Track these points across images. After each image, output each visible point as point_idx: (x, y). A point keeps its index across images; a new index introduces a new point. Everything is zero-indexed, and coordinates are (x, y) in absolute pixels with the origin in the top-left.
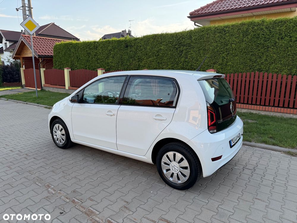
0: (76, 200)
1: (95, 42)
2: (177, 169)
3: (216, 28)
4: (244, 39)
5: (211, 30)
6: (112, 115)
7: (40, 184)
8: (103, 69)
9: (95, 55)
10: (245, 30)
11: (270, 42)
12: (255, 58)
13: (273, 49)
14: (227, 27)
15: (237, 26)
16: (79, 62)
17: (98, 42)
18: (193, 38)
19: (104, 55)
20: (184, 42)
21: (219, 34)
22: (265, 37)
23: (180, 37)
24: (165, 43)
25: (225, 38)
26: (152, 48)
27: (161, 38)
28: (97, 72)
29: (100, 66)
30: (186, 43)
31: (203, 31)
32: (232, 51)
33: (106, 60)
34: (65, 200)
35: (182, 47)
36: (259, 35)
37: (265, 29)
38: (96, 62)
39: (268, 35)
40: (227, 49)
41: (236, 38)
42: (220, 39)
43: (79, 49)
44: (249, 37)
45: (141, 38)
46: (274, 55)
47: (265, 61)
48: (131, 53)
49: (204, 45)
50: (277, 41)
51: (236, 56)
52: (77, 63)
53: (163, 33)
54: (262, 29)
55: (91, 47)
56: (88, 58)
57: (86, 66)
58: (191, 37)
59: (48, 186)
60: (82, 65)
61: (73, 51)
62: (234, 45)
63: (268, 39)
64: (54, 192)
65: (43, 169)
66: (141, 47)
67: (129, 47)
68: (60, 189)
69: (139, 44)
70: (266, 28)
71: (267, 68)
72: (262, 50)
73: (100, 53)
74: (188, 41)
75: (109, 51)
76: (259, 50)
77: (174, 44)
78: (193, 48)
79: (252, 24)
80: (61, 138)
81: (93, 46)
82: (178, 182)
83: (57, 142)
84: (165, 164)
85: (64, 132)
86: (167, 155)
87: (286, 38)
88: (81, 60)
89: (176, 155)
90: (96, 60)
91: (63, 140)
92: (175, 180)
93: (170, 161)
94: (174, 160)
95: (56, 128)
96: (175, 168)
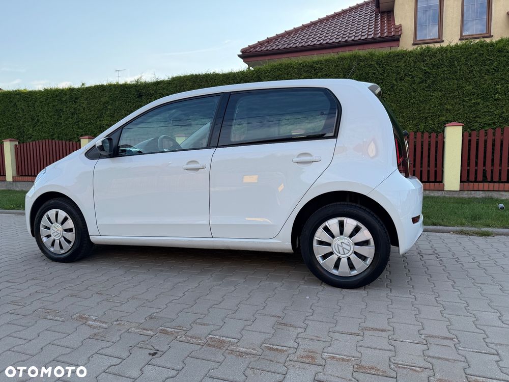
0: (169, 330)
1: (71, 90)
2: (348, 248)
3: (300, 64)
5: (293, 68)
6: (198, 169)
7: (59, 318)
8: (91, 137)
9: (72, 114)
10: (346, 67)
11: (385, 84)
13: (389, 95)
14: (317, 62)
15: (334, 61)
16: (37, 128)
17: (80, 89)
19: (92, 113)
22: (377, 78)
28: (78, 143)
29: (83, 133)
31: (279, 70)
33: (97, 121)
34: (142, 333)
36: (367, 74)
37: (375, 66)
38: (75, 126)
39: (381, 74)
43: (37, 104)
45: (168, 81)
50: (394, 82)
52: (31, 130)
53: (209, 72)
54: (371, 66)
55: (64, 99)
56: (58, 119)
57: (52, 135)
59: (82, 317)
60: (45, 133)
61: (23, 108)
64: (104, 325)
65: (45, 295)
67: (144, 98)
68: (115, 319)
69: (165, 91)
70: (378, 64)
73: (84, 109)
75: (104, 104)
79: (355, 58)
80: (63, 238)
81: (68, 96)
82: (350, 274)
83: (52, 249)
84: (320, 245)
85: (70, 224)
86: (326, 226)
87: (406, 78)
88: (42, 123)
89: (345, 222)
90: (75, 123)
91: (69, 242)
92: (344, 270)
93: (333, 237)
94: (342, 233)
95: (49, 219)
96: (343, 248)
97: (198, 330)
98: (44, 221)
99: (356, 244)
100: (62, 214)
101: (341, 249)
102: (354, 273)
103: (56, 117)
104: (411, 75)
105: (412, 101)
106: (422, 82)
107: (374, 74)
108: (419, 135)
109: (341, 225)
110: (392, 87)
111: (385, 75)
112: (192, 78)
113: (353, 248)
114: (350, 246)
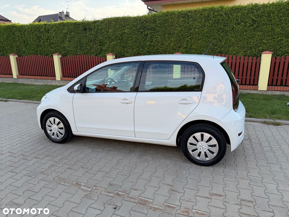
0: (120, 193)
2: (205, 148)
3: (179, 13)
4: (206, 24)
5: (175, 15)
6: (128, 103)
7: (67, 184)
8: (59, 54)
9: (47, 39)
10: (206, 15)
11: (229, 27)
12: (216, 42)
13: (231, 33)
14: (189, 12)
15: (199, 11)
16: (27, 47)
17: (50, 24)
18: (158, 22)
19: (58, 39)
20: (148, 26)
21: (182, 19)
22: (224, 23)
23: (144, 21)
24: (129, 27)
25: (188, 23)
26: (115, 31)
27: (124, 21)
28: (52, 57)
29: (54, 51)
30: (150, 27)
31: (167, 16)
32: (196, 35)
33: (61, 44)
34: (108, 195)
35: (147, 31)
36: (219, 20)
38: (49, 47)
39: (227, 20)
40: (190, 33)
41: (198, 23)
42: (184, 23)
43: (26, 33)
44: (211, 22)
45: (102, 21)
46: (232, 39)
47: (224, 44)
48: (91, 36)
49: (169, 29)
50: (234, 25)
51: (200, 39)
52: (24, 48)
53: (125, 16)
54: (221, 15)
55: (41, 30)
56: (39, 42)
57: (37, 52)
58: (155, 21)
59: (77, 184)
60: (32, 50)
61: (18, 35)
62: (197, 30)
63: (227, 25)
64: (89, 189)
65: (56, 168)
66: (102, 30)
67: (87, 30)
68: (94, 185)
69: (99, 27)
70: (225, 14)
71: (227, 50)
72: (222, 34)
73: (53, 37)
74: (153, 25)
75: (65, 34)
76: (219, 34)
77: (139, 27)
78: (158, 32)
79: (212, 10)
80: (58, 132)
81: (44, 29)
82: (205, 159)
83: (53, 137)
84: (191, 145)
85: (62, 125)
86: (194, 136)
87: (242, 23)
88: (30, 44)
89: (204, 135)
90: (49, 45)
91: (62, 134)
92: (202, 158)
93: (198, 141)
94: (202, 140)
95: (50, 122)
96: (203, 148)
97: (134, 194)
98: (48, 123)
99: (209, 146)
100: (57, 120)
101: (201, 148)
102: (207, 159)
103: (38, 41)
104: (245, 21)
105: (244, 37)
106: (251, 26)
107: (223, 20)
108: (247, 57)
109: (202, 136)
110: (233, 29)
111: (229, 21)
112: (115, 20)
113: (207, 148)
114: (206, 147)
